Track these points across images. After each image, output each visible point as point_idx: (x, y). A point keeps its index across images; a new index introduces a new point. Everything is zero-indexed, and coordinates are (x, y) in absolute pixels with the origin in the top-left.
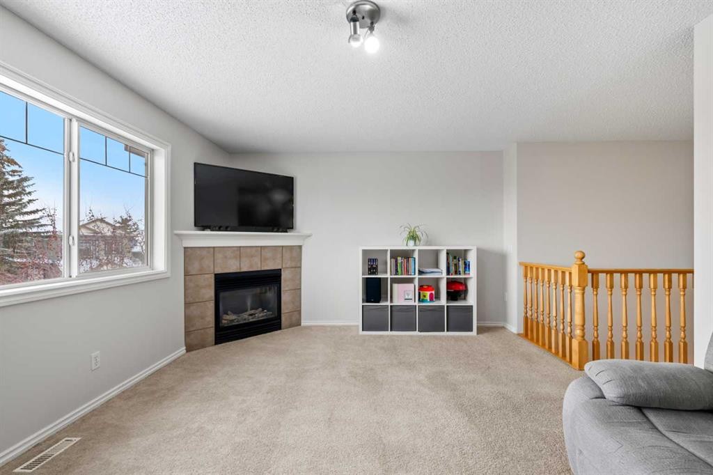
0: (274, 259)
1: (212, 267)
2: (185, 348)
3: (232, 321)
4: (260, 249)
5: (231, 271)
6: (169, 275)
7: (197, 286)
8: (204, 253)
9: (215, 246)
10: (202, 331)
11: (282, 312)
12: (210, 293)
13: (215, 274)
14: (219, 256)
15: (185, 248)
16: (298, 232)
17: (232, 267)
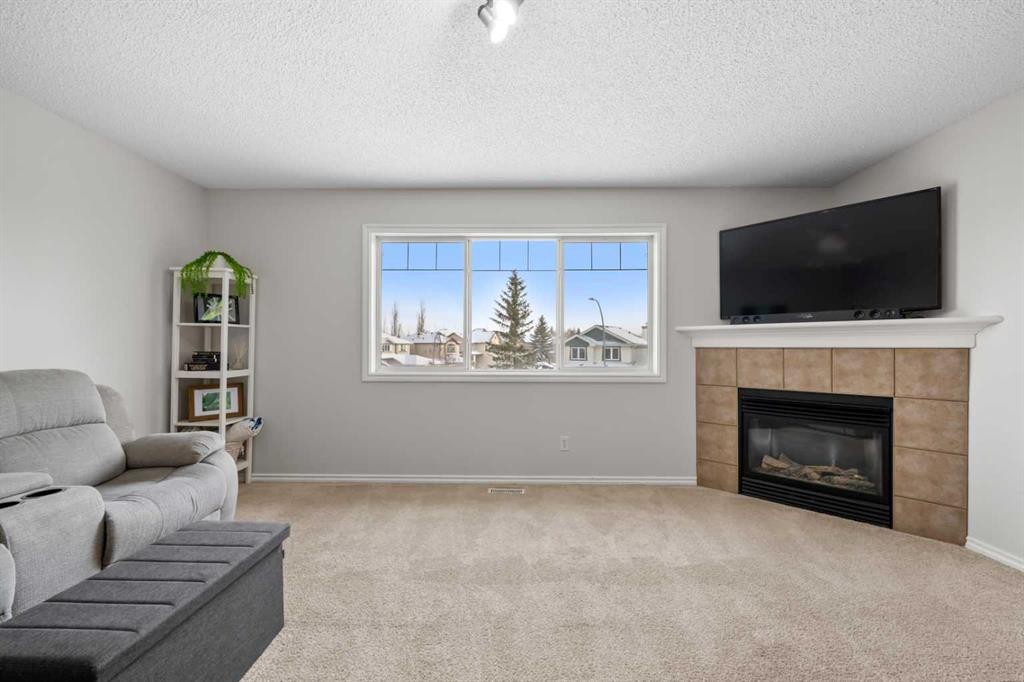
0: (866, 376)
1: (734, 376)
2: (695, 478)
3: (778, 469)
4: (828, 353)
5: (766, 387)
6: (663, 379)
7: (713, 401)
8: (722, 356)
9: (738, 346)
10: (720, 465)
11: (895, 492)
12: (732, 414)
13: (740, 389)
14: (745, 361)
15: (697, 348)
16: (959, 316)
17: (769, 380)
